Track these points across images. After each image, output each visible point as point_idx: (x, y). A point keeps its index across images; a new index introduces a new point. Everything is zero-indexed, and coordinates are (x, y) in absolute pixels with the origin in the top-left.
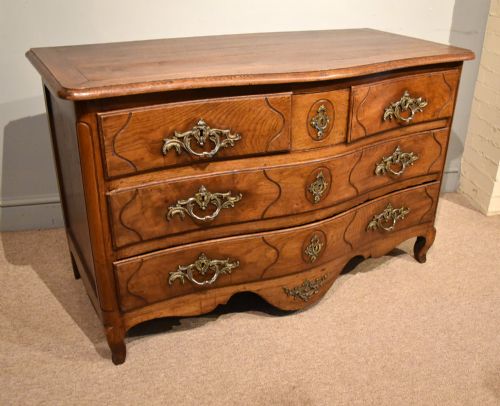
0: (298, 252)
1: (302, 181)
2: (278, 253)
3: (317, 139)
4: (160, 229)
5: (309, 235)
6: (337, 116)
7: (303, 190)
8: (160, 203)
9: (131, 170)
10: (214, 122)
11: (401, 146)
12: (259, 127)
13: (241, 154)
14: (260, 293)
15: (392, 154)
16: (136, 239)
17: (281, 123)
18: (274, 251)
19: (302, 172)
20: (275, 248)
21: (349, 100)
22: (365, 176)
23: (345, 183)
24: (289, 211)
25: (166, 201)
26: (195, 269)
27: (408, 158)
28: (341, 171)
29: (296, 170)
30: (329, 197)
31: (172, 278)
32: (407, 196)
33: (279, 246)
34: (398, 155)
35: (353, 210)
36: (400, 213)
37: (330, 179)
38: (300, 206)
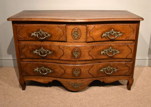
0: (71, 72)
1: (70, 51)
2: (65, 71)
3: (75, 39)
4: (31, 56)
5: (74, 68)
6: (82, 33)
7: (71, 54)
8: (31, 49)
9: (24, 39)
10: (44, 30)
11: (112, 47)
12: (56, 33)
13: (52, 40)
14: (61, 82)
15: (108, 49)
16: (25, 57)
17: (62, 33)
18: (63, 70)
19: (70, 48)
20: (63, 69)
21: (87, 29)
22: (96, 54)
23: (87, 54)
24: (67, 59)
25: (33, 49)
26: (41, 69)
27: (116, 52)
28: (85, 51)
29: (68, 48)
30: (80, 58)
31: (35, 70)
32: (117, 64)
33: (65, 69)
34: (111, 50)
35: (92, 64)
36: (114, 69)
37: (80, 52)
38: (70, 58)
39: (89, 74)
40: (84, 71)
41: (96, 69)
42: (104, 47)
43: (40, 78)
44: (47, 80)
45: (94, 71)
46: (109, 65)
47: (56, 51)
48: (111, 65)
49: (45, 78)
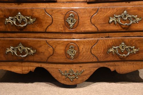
0: (63, 51)
1: (62, 16)
2: (54, 50)
4: (2, 28)
5: (68, 44)
7: (63, 21)
8: (2, 17)
14: (48, 70)
15: (121, 14)
19: (62, 12)
22: (103, 22)
23: (88, 22)
24: (58, 31)
25: (5, 16)
26: (17, 49)
27: (134, 18)
28: (84, 16)
29: (59, 11)
30: (78, 28)
31: (8, 51)
32: (137, 40)
33: (54, 46)
34: (125, 15)
35: (96, 39)
36: (132, 49)
37: (78, 18)
38: (62, 29)
39: (92, 56)
40: (84, 50)
41: (102, 48)
42: (115, 11)
43: (16, 66)
44: (27, 68)
45: (99, 51)
46: (123, 41)
47: (41, 18)
48: (127, 41)
49: (23, 64)
